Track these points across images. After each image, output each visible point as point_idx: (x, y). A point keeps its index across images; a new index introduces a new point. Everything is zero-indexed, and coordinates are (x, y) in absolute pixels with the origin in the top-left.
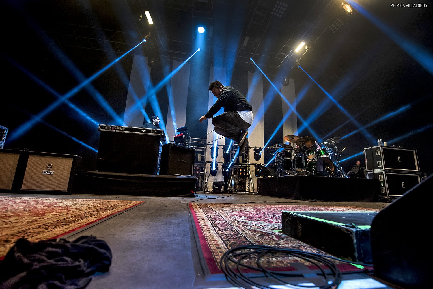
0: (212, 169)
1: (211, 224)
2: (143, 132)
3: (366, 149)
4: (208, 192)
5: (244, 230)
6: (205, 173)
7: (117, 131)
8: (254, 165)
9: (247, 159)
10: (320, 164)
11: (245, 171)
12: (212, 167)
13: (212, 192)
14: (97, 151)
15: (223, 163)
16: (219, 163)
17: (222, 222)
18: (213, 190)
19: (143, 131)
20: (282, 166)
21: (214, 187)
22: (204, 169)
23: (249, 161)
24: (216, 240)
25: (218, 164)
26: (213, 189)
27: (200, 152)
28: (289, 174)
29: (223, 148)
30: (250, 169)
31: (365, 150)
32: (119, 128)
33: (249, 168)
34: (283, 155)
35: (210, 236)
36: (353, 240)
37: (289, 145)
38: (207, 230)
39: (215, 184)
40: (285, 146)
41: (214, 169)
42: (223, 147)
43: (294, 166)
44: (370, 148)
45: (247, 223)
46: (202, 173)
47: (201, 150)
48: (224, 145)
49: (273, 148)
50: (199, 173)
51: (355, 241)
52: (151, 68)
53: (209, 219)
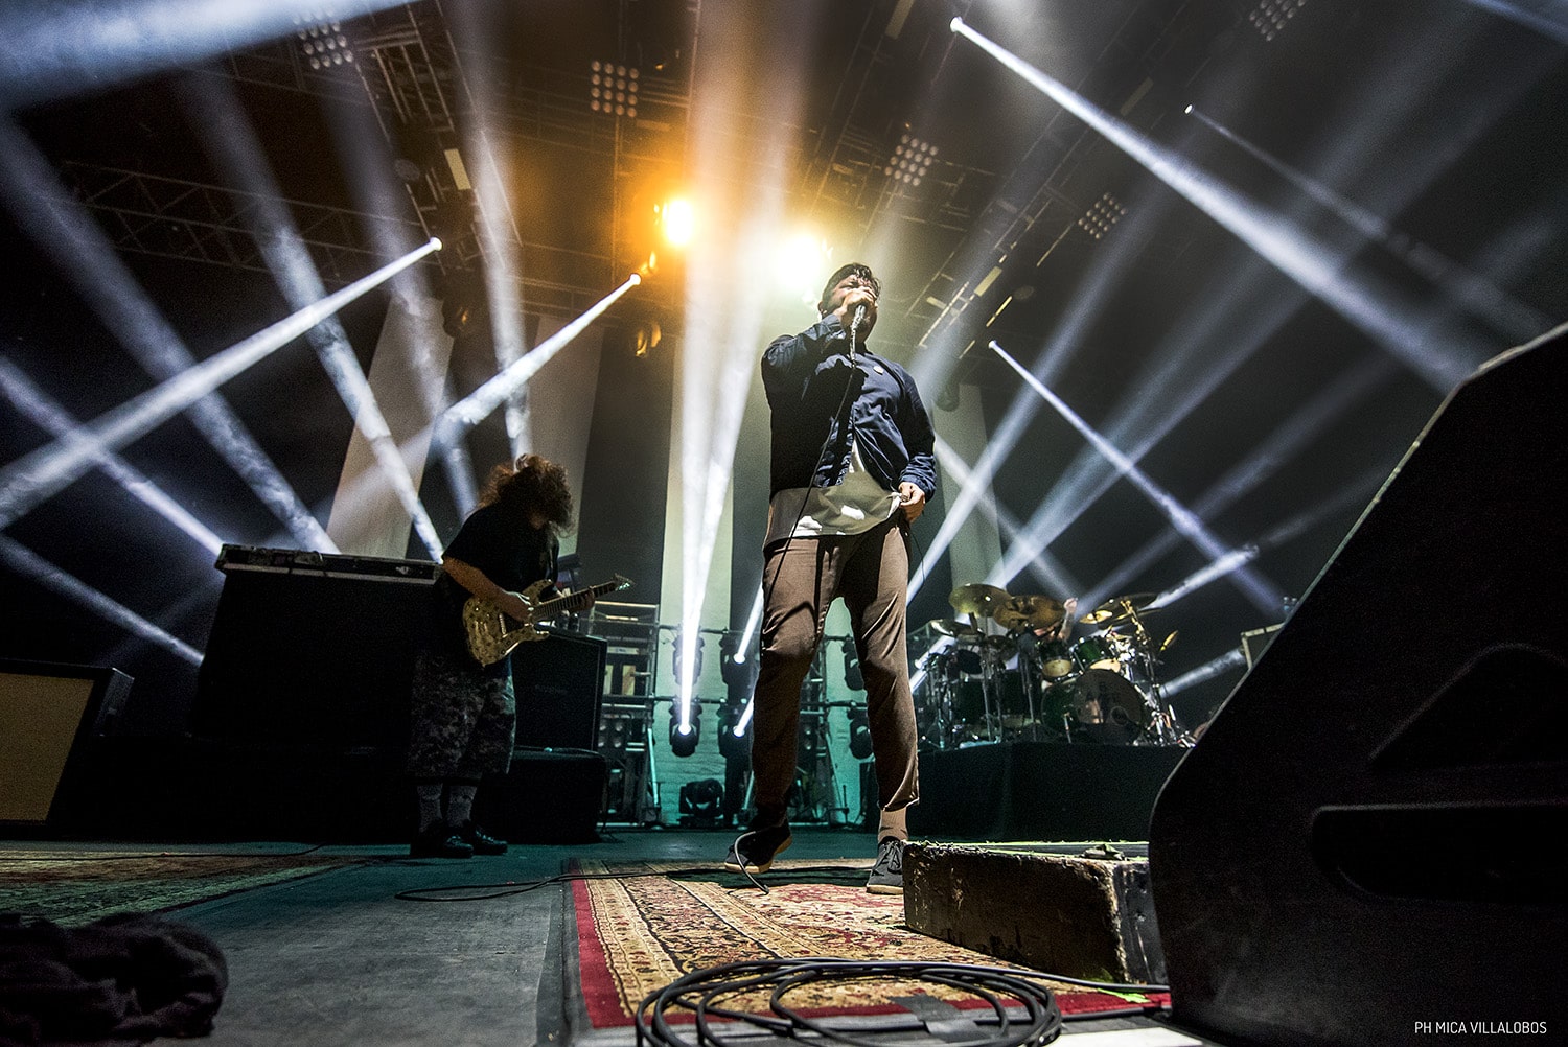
0: (677, 729)
1: (640, 913)
2: (400, 575)
3: (1248, 634)
4: (658, 828)
5: (761, 925)
6: (646, 747)
7: (296, 572)
8: (845, 709)
9: (817, 684)
10: (1090, 698)
11: (808, 733)
12: (675, 721)
13: (674, 826)
14: (201, 658)
15: (723, 701)
16: (706, 702)
17: (685, 906)
18: (682, 820)
19: (402, 570)
20: (949, 708)
21: (683, 807)
22: (644, 730)
23: (824, 694)
24: (645, 951)
25: (703, 705)
26: (680, 815)
27: (629, 660)
28: (975, 741)
29: (721, 643)
30: (828, 727)
31: (1244, 642)
32: (306, 560)
33: (825, 720)
34: (951, 664)
35: (622, 943)
36: (1108, 904)
37: (969, 623)
38: (619, 929)
39: (691, 792)
40: (958, 629)
41: (685, 728)
42: (721, 636)
43: (993, 709)
44: (1261, 631)
45: (782, 908)
46: (635, 748)
47: (633, 651)
48: (726, 630)
49: (916, 639)
50: (625, 745)
51: (1115, 907)
52: (451, 340)
53: (634, 900)
